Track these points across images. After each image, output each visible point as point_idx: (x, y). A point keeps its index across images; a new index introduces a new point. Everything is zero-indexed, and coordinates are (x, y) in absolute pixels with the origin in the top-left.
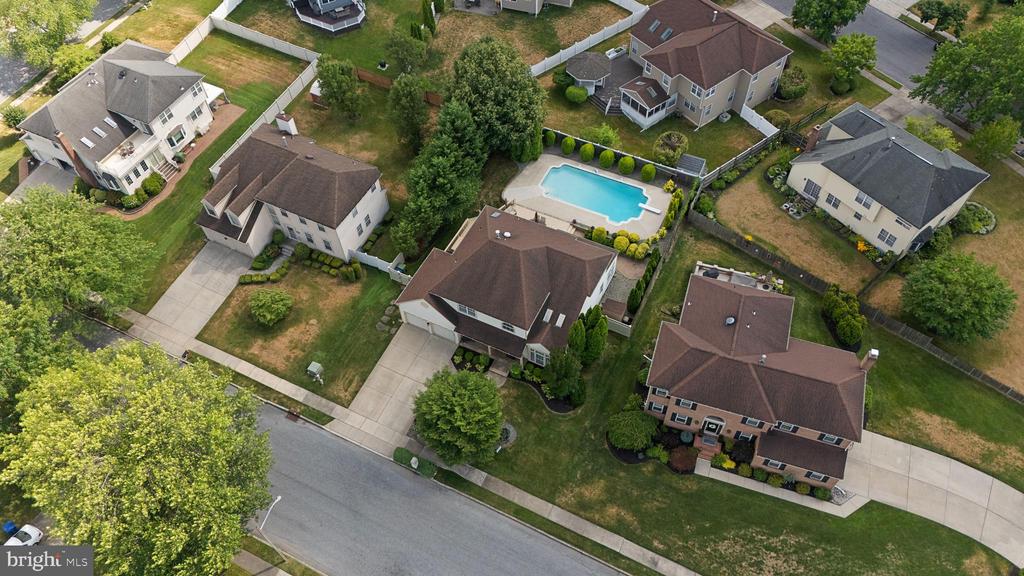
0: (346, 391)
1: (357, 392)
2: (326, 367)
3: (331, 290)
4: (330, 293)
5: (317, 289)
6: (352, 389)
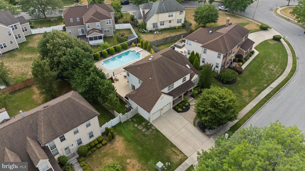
0: (178, 155)
3: (113, 148)
6: (178, 153)
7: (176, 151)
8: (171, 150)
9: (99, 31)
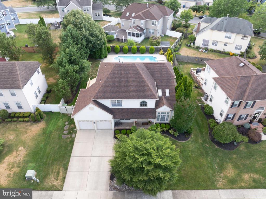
0: (57, 180)
1: (65, 178)
2: (38, 171)
3: (27, 129)
4: (28, 131)
5: (19, 131)
6: (60, 177)
7: (61, 174)
8: (59, 169)
9: (140, 29)
